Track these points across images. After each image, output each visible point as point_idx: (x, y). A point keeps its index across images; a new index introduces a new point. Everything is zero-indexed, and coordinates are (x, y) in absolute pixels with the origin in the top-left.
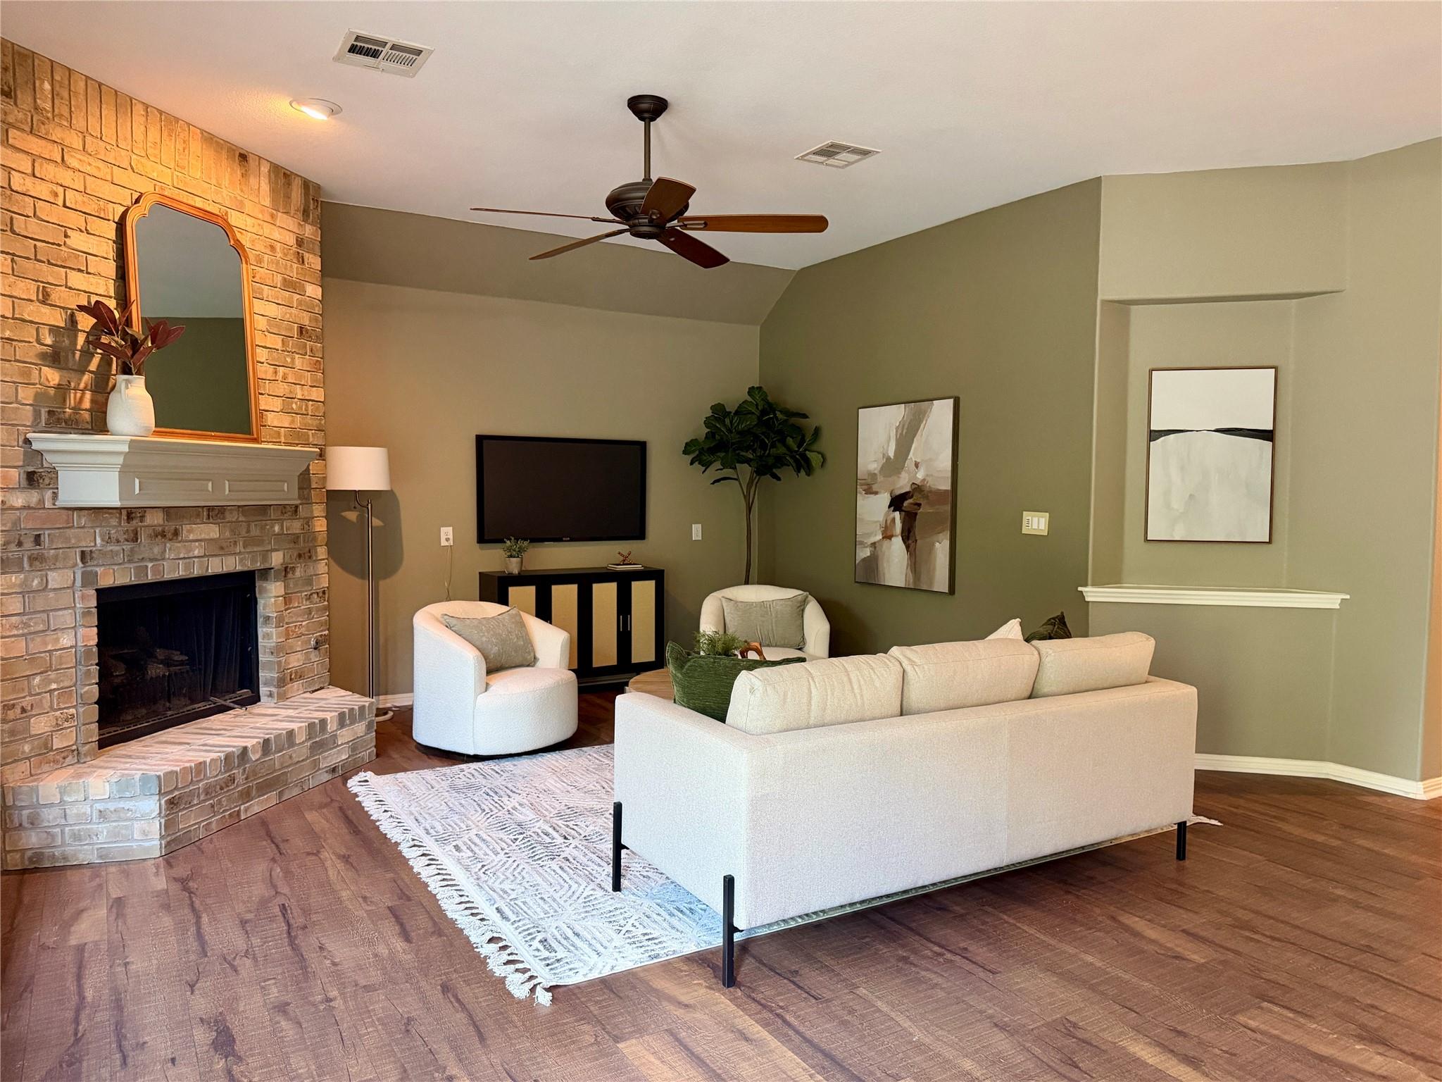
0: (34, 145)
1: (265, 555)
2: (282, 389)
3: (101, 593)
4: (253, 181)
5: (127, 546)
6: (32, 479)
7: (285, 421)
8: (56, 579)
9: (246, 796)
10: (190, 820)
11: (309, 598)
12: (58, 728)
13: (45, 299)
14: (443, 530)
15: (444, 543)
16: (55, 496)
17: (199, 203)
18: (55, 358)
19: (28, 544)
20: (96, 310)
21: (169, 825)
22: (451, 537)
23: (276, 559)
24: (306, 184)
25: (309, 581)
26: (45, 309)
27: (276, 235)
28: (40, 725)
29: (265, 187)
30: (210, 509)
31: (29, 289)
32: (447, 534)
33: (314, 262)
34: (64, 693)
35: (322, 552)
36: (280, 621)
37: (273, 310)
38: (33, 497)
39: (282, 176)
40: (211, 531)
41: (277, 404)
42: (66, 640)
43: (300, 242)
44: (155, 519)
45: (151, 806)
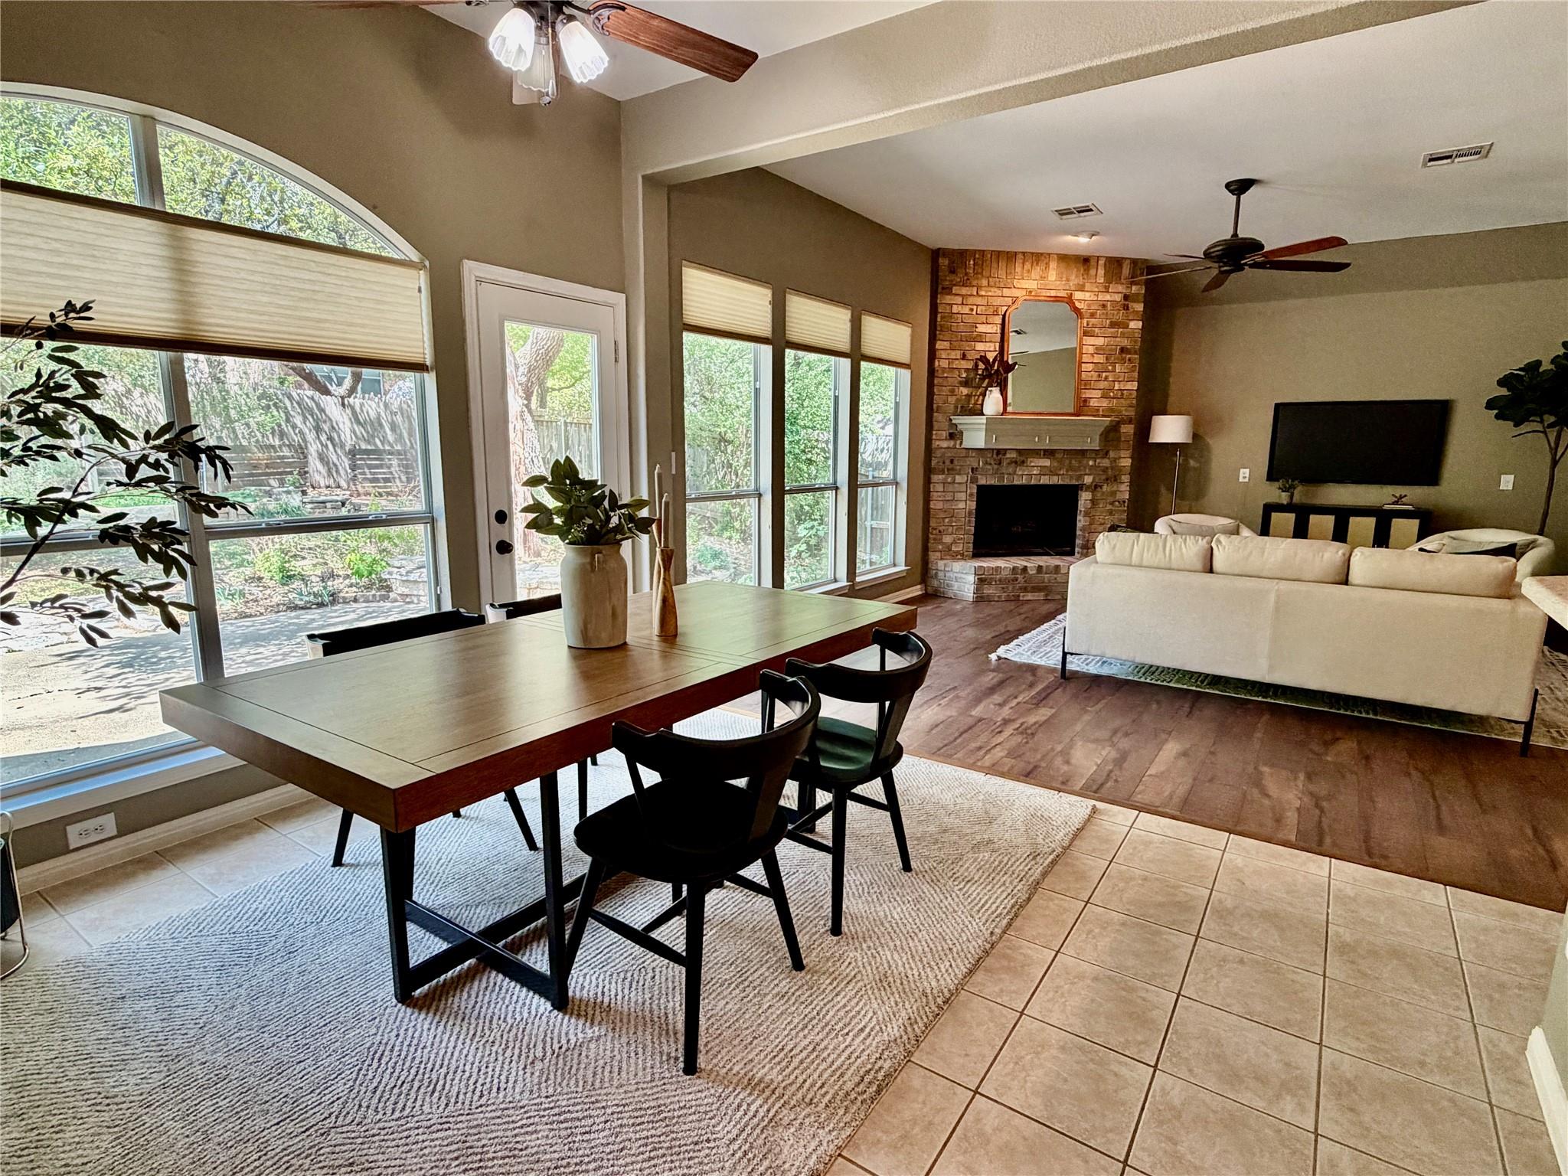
0: (964, 291)
1: (1080, 477)
2: (1103, 385)
3: (980, 488)
4: (1093, 272)
5: (996, 467)
6: (952, 436)
7: (1105, 403)
8: (958, 478)
9: (1025, 590)
10: (988, 590)
11: (1112, 503)
12: (954, 542)
13: (964, 357)
14: (1242, 470)
15: (1241, 480)
16: (961, 443)
17: (1053, 293)
18: (966, 383)
19: (948, 462)
20: (984, 359)
21: (978, 590)
22: (1247, 475)
23: (1088, 480)
24: (1134, 262)
25: (1114, 493)
26: (962, 362)
27: (1108, 297)
28: (947, 539)
29: (1101, 272)
30: (1045, 450)
31: (958, 354)
32: (1244, 474)
33: (1139, 307)
34: (959, 528)
35: (1126, 478)
36: (1086, 514)
37: (1100, 341)
38: (952, 443)
39: (1114, 264)
40: (1047, 463)
41: (1097, 394)
42: (962, 505)
43: (1126, 297)
44: (1014, 455)
45: (971, 578)
